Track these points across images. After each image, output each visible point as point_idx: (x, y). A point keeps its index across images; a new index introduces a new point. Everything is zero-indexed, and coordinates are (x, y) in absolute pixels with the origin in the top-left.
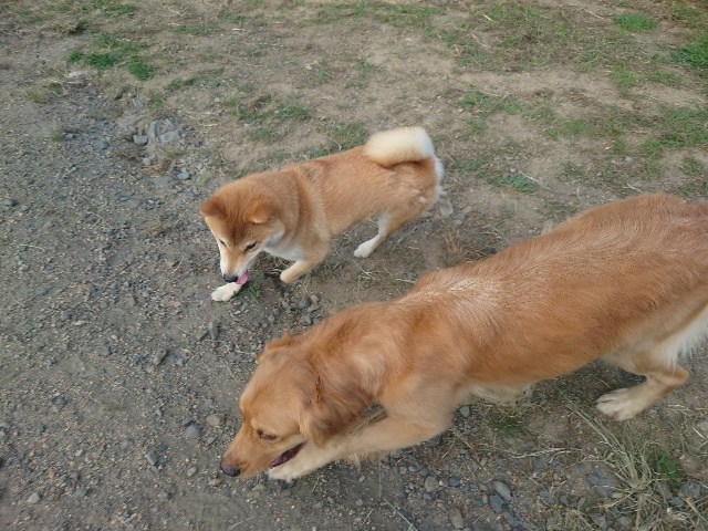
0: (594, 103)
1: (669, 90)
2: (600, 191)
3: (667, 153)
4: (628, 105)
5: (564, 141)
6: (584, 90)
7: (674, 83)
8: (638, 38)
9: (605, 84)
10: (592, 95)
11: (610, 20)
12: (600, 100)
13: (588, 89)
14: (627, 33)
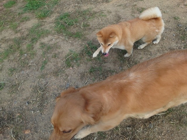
0: (9, 40)
1: (28, 22)
2: (23, 72)
3: (34, 45)
4: (19, 35)
5: (6, 61)
6: (5, 37)
7: (28, 19)
8: (13, 9)
9: (10, 31)
10: (8, 37)
11: (3, 7)
12: (11, 38)
13: (6, 36)
14: (9, 9)
